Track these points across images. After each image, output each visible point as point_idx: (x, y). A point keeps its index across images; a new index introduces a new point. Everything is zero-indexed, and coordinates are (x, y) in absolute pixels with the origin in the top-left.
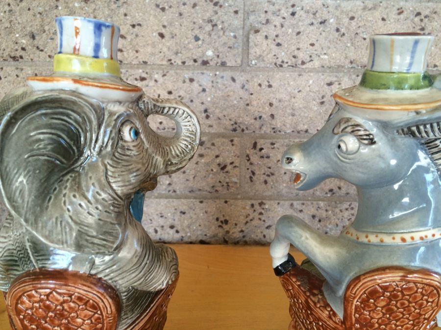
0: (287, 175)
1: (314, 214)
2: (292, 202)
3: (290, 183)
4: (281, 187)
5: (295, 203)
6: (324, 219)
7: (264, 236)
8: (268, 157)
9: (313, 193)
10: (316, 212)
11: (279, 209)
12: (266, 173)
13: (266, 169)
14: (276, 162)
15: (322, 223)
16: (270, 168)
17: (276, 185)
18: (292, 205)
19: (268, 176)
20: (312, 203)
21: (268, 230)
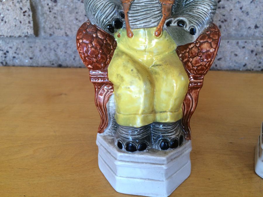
0: (236, 21)
1: (253, 50)
2: (237, 41)
3: (238, 27)
4: (231, 30)
5: (240, 41)
6: (260, 53)
7: (216, 65)
8: (224, 8)
9: (254, 35)
10: (255, 48)
11: (228, 46)
12: (221, 20)
13: (222, 17)
14: (229, 11)
15: (257, 56)
16: (224, 16)
17: (227, 28)
18: (238, 43)
19: (222, 22)
20: (252, 42)
21: (219, 62)
